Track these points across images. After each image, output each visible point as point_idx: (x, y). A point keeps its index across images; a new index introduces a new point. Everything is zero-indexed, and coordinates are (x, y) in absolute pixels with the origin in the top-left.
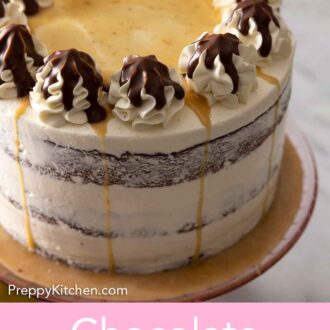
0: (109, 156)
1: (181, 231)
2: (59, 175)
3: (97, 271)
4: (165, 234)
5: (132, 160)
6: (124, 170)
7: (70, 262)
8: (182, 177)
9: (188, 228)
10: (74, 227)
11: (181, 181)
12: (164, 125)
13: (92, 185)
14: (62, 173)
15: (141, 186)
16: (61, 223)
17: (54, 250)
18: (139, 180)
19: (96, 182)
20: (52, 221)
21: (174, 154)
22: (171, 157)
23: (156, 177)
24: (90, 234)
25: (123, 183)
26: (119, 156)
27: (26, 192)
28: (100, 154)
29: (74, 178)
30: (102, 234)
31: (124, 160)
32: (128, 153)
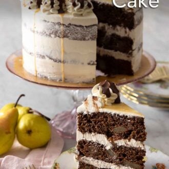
0: (64, 25)
1: (89, 64)
2: (47, 35)
3: (58, 81)
4: (83, 64)
5: (71, 27)
6: (68, 31)
7: (49, 78)
8: (89, 38)
9: (92, 63)
10: (51, 59)
11: (88, 39)
12: (83, 15)
13: (57, 38)
14: (48, 34)
15: (74, 39)
16: (46, 57)
17: (44, 72)
18: (73, 36)
19: (59, 37)
20: (43, 57)
21: (86, 26)
22: (85, 28)
23: (79, 36)
24: (56, 61)
25: (68, 37)
26: (67, 25)
27: (35, 46)
28: (61, 24)
29: (51, 35)
30: (60, 61)
31: (69, 27)
32: (70, 24)
